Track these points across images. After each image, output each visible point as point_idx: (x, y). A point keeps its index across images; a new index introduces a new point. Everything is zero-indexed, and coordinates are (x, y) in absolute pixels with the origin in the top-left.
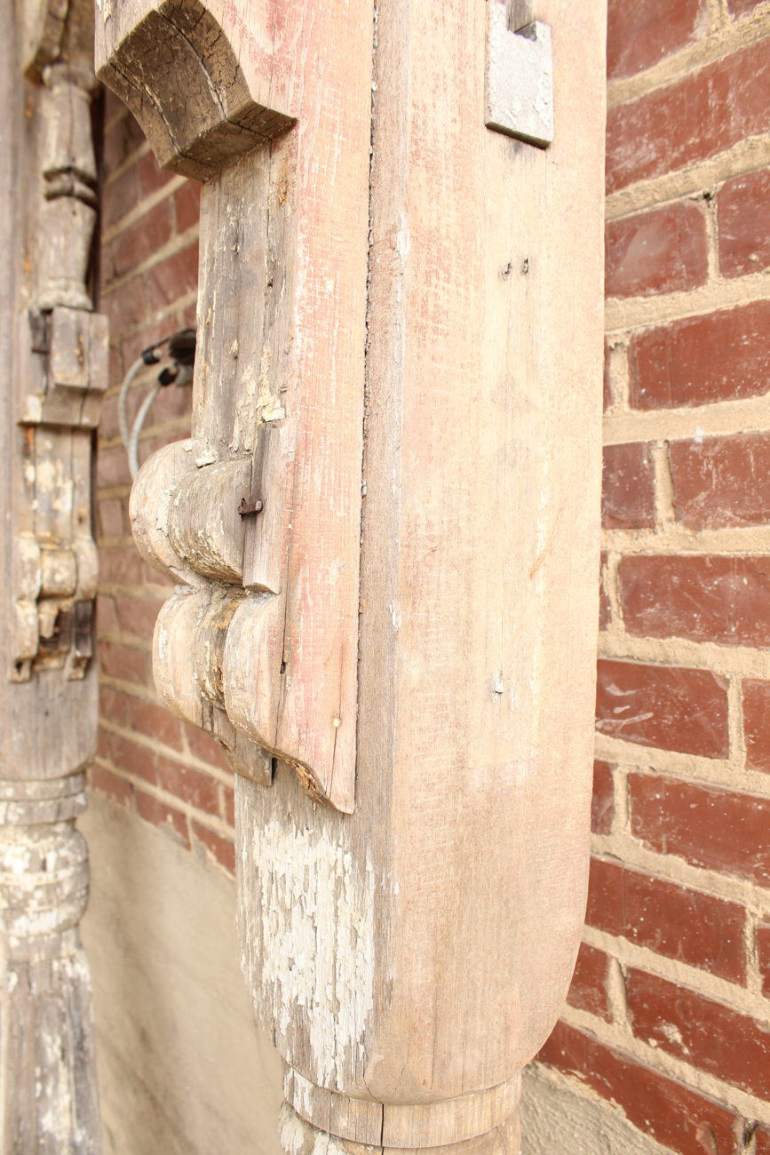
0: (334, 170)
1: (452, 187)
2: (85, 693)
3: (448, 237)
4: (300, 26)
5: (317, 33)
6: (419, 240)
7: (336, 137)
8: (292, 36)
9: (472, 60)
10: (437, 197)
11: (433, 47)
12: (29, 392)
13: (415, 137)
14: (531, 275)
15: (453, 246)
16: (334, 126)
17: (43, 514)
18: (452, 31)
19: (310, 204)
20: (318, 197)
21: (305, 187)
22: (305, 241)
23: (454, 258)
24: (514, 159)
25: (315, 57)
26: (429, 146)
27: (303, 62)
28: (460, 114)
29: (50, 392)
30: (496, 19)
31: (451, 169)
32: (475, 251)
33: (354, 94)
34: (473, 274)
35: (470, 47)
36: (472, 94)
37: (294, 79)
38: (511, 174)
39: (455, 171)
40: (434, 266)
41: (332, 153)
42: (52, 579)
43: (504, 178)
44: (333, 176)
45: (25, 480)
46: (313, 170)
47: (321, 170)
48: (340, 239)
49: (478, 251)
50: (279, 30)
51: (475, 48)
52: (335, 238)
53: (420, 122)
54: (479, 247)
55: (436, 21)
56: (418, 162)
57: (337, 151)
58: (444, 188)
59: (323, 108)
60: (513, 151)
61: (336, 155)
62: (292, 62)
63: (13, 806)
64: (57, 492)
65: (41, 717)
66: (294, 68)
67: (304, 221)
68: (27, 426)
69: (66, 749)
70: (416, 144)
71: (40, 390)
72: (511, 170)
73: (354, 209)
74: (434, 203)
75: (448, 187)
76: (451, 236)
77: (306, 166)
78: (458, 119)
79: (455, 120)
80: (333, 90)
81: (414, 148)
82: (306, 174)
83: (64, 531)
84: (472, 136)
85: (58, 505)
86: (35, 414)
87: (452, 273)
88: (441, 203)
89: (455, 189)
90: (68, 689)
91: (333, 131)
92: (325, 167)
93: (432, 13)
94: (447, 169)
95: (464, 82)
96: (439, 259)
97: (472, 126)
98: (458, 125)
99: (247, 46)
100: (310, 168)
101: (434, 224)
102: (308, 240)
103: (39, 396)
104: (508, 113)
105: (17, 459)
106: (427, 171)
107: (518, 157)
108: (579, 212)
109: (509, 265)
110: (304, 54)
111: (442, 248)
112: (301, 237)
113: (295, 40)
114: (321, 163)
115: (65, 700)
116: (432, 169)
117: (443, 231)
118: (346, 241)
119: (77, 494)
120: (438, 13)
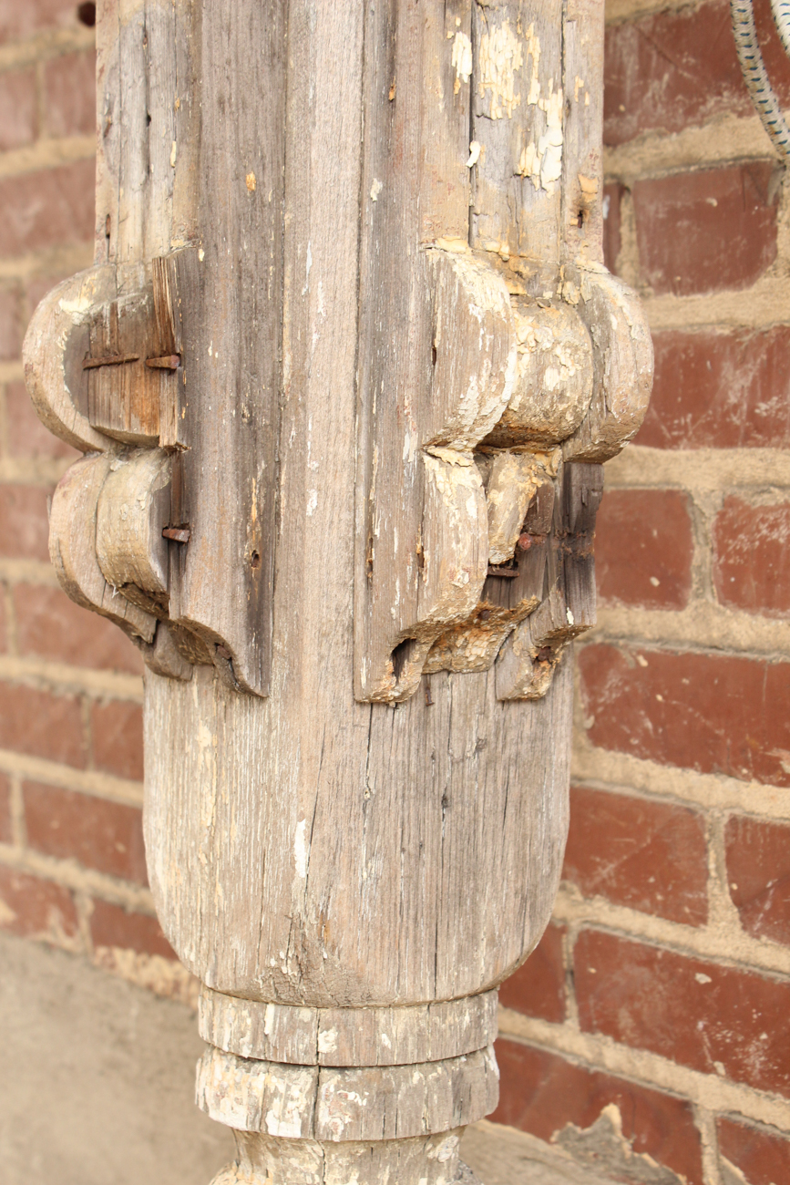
2: (539, 740)
17: (492, 185)
42: (534, 386)
45: (450, 74)
63: (331, 1081)
64: (527, 123)
65: (431, 809)
69: (489, 909)
83: (543, 244)
85: (528, 162)
90: (502, 729)
115: (491, 762)
119: (574, 135)
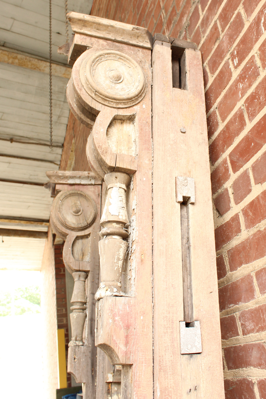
0: (143, 373)
1: (171, 374)
3: (171, 387)
4: (133, 341)
5: (138, 341)
6: (162, 391)
7: (143, 365)
8: (131, 344)
9: (176, 339)
10: (167, 378)
11: (164, 340)
12: (108, 373)
13: (160, 364)
14: (198, 390)
15: (172, 390)
16: (143, 362)
18: (170, 334)
19: (137, 384)
20: (139, 382)
21: (135, 380)
22: (136, 394)
23: (173, 393)
24: (191, 360)
25: (137, 347)
26: (164, 365)
27: (134, 349)
28: (173, 354)
29: (115, 372)
30: (182, 326)
31: (171, 369)
32: (179, 389)
33: (148, 352)
34: (179, 395)
35: (175, 336)
36: (176, 348)
37: (132, 354)
38: (190, 364)
39: (172, 369)
40: (167, 397)
41: (142, 369)
43: (187, 366)
44: (143, 375)
46: (137, 375)
47: (140, 374)
48: (145, 390)
49: (180, 388)
50: (128, 344)
51: (177, 335)
52: (144, 391)
53: (161, 360)
54: (180, 387)
55: (165, 333)
56: (161, 371)
57: (144, 368)
58: (169, 375)
59: (140, 359)
60: (190, 358)
61: (143, 369)
62: (131, 351)
66: (132, 352)
67: (135, 389)
68: (109, 383)
70: (160, 366)
71: (112, 372)
72: (190, 363)
73: (149, 382)
74: (166, 380)
75: (170, 374)
76: (172, 387)
77: (135, 375)
78: (172, 355)
79: (171, 356)
80: (142, 353)
81: (160, 367)
82: (135, 377)
84: (177, 358)
86: (111, 380)
87: (172, 397)
88: (168, 379)
89: (172, 374)
91: (142, 364)
92: (140, 373)
93: (164, 331)
94: (170, 369)
95: (174, 345)
96: (168, 394)
97: (177, 356)
98: (173, 357)
99: (120, 351)
100: (136, 375)
101: (166, 385)
102: (137, 393)
103: (112, 374)
104: (186, 350)
105: (105, 395)
106: (164, 372)
107: (192, 359)
108: (213, 367)
109: (190, 390)
110: (134, 347)
111: (169, 391)
112: (135, 393)
113: (132, 345)
114: (139, 373)
116: (165, 371)
117: (169, 386)
118: (147, 391)
120: (165, 331)
